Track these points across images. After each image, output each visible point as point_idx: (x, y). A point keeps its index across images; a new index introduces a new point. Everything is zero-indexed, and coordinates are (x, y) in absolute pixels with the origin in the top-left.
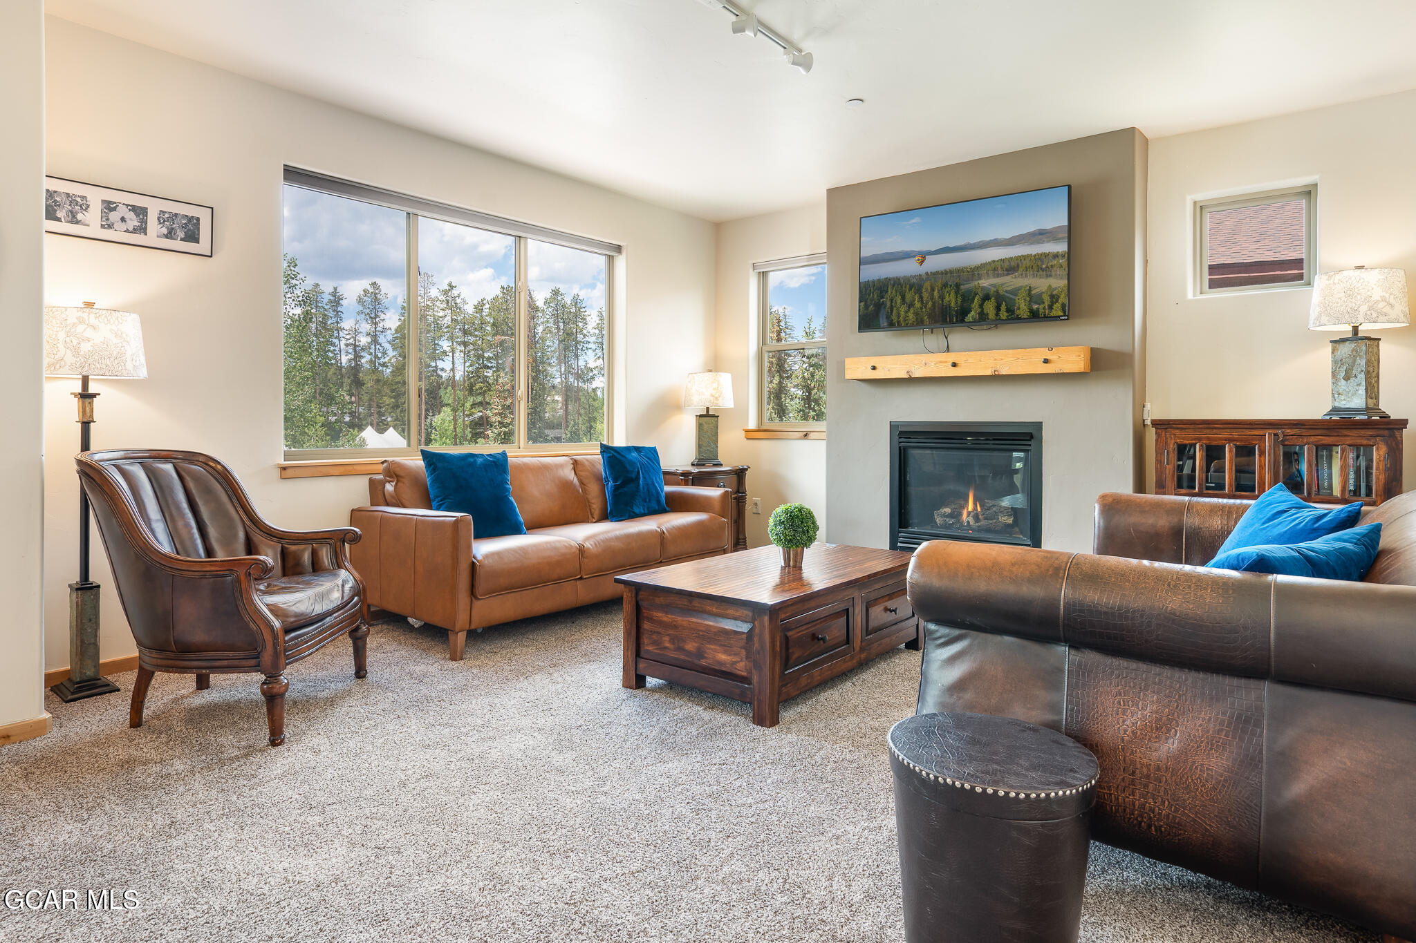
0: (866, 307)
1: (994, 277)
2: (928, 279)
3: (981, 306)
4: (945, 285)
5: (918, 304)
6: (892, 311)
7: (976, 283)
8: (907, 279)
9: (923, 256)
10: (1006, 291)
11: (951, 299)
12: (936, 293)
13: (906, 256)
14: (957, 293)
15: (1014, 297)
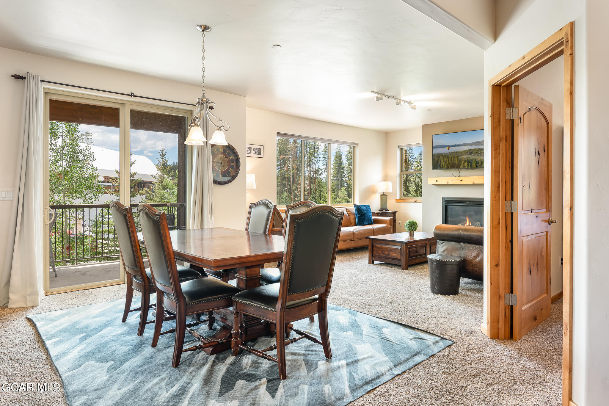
0: (434, 162)
1: (467, 155)
2: (450, 154)
3: (464, 164)
4: (454, 157)
5: (447, 162)
6: (441, 164)
7: (462, 156)
8: (445, 154)
9: (449, 147)
10: (470, 160)
11: (456, 161)
12: (452, 159)
13: (444, 146)
14: (458, 159)
15: (471, 161)
